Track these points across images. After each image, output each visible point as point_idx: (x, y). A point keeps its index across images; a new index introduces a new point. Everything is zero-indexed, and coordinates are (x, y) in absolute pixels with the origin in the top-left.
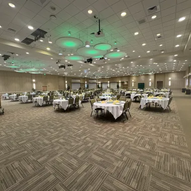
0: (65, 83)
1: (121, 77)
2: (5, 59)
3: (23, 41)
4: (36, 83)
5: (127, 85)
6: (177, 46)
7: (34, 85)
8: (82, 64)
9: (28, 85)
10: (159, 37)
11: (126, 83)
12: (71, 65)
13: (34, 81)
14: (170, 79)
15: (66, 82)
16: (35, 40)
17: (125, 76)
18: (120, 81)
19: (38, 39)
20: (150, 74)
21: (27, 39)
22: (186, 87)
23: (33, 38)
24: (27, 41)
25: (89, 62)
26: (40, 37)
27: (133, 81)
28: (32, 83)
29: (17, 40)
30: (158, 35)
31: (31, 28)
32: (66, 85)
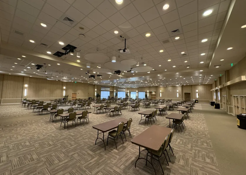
0: (94, 91)
1: (149, 87)
2: (38, 69)
3: (55, 54)
4: (66, 90)
5: (155, 95)
6: (202, 62)
7: (64, 92)
8: (110, 75)
9: (58, 92)
10: (184, 55)
11: (154, 93)
12: (100, 76)
13: (64, 88)
14: (197, 91)
15: (96, 90)
16: (65, 54)
17: (153, 87)
18: (148, 91)
19: (68, 53)
20: (177, 85)
21: (58, 52)
22: (214, 101)
23: (64, 51)
24: (58, 54)
25: (117, 73)
26: (69, 52)
27: (161, 91)
28: (62, 90)
29: (49, 53)
30: (183, 53)
31: (61, 43)
32: (96, 92)
